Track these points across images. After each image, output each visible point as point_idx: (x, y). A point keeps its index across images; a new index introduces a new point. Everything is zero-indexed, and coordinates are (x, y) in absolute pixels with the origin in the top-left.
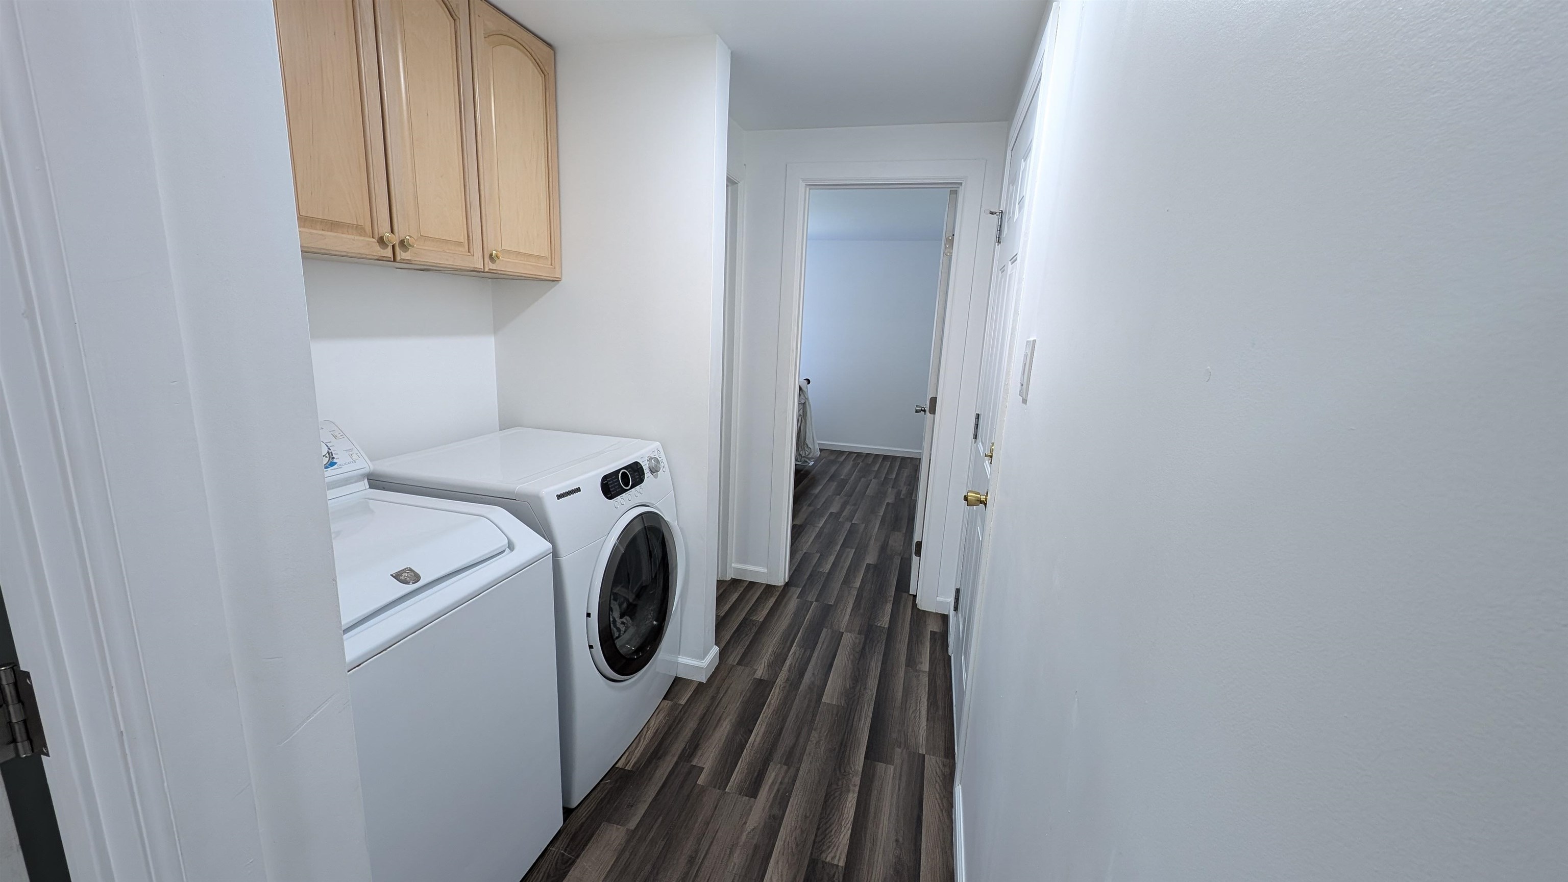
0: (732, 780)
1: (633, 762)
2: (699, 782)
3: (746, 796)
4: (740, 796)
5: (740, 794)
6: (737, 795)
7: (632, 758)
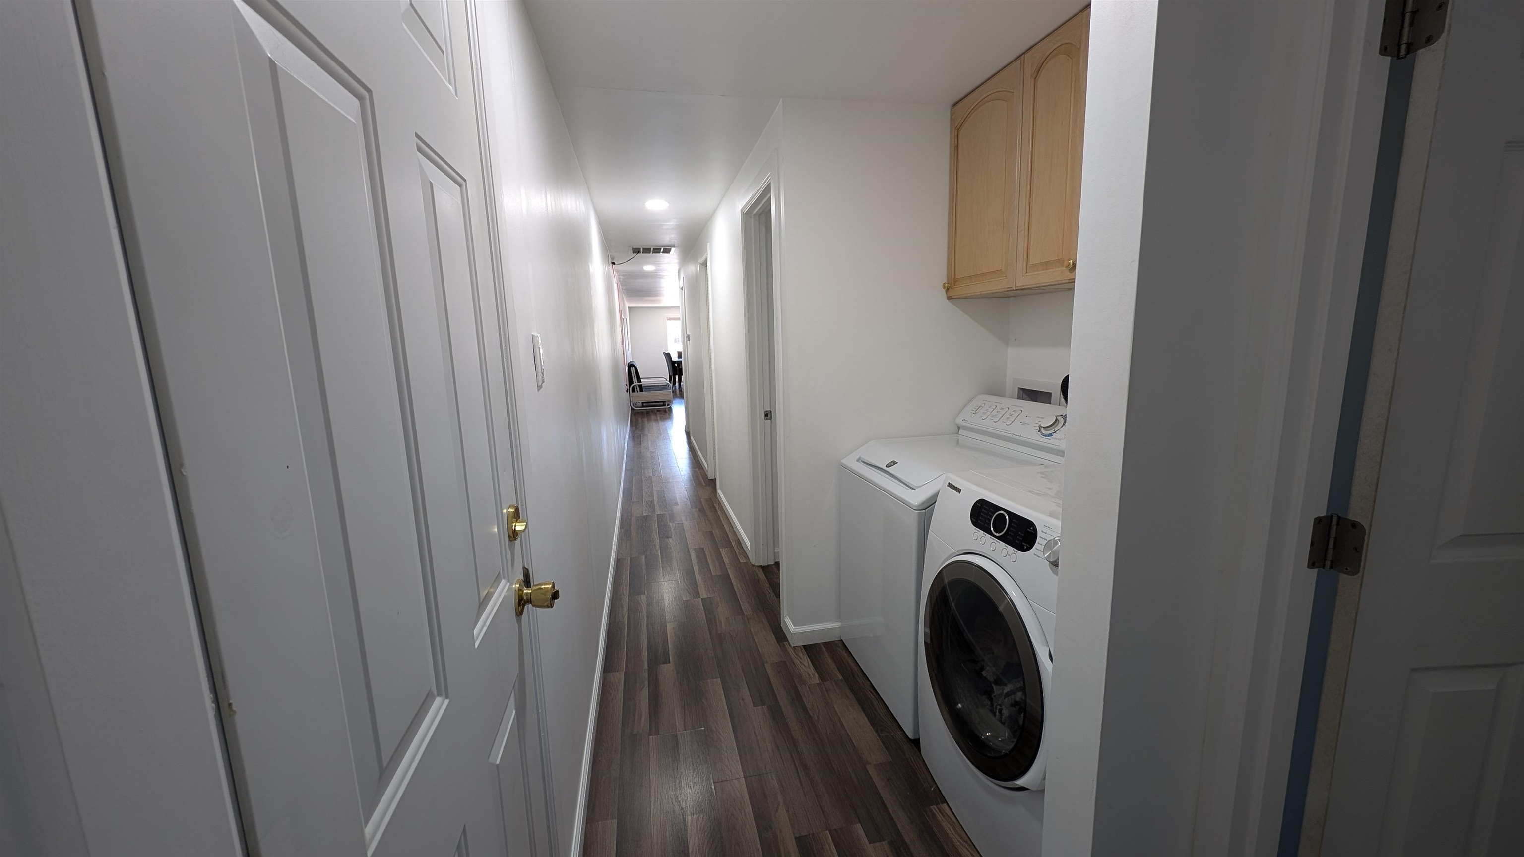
0: (833, 845)
1: (938, 815)
2: (859, 826)
3: (806, 836)
4: (812, 833)
5: (813, 834)
6: (814, 832)
7: (944, 818)
